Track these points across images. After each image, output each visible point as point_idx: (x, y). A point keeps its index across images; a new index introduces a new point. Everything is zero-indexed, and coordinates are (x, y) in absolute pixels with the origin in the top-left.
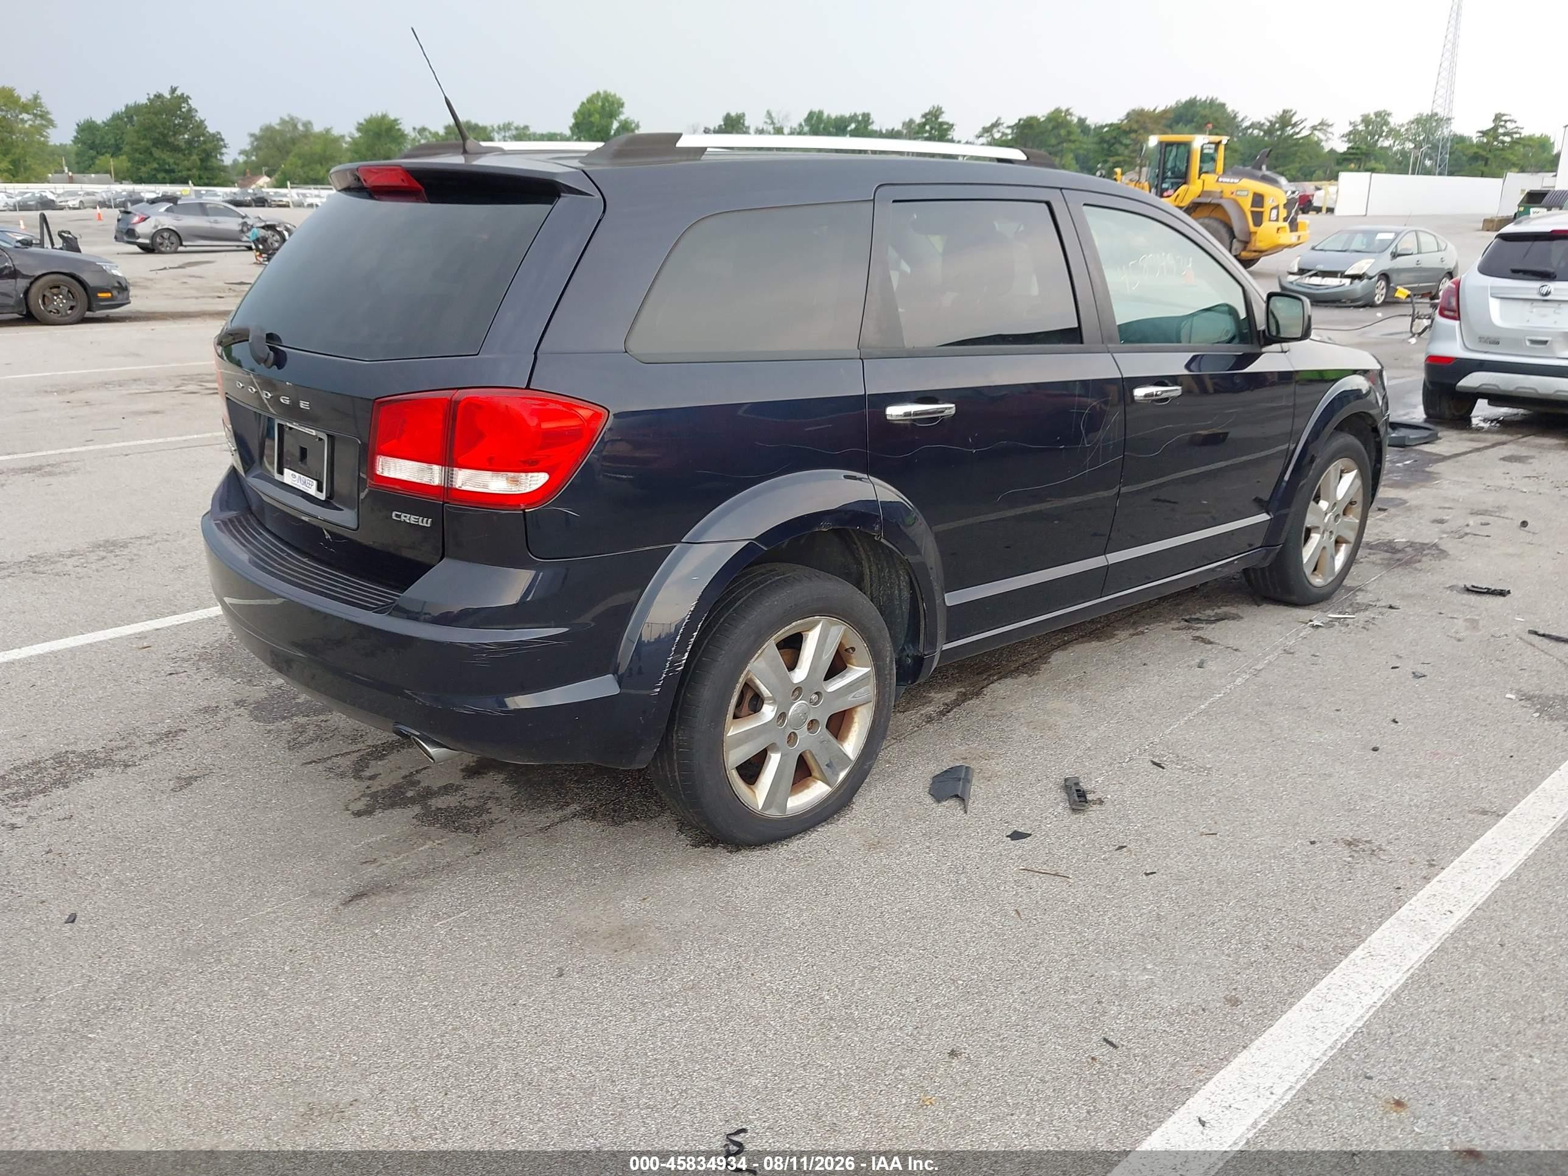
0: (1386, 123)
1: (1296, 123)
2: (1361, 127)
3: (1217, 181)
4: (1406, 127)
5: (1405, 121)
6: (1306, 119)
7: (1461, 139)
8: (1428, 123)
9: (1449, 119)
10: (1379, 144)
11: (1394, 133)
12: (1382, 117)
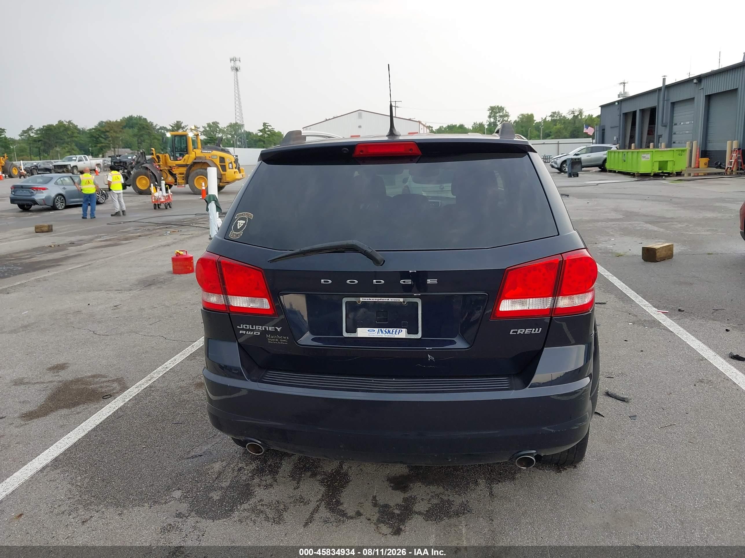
0: (218, 127)
1: (183, 127)
2: (208, 129)
3: (202, 152)
4: (226, 128)
5: (226, 126)
6: (187, 125)
7: (249, 134)
8: (235, 127)
9: (243, 125)
10: (217, 136)
11: (222, 131)
12: (216, 124)
